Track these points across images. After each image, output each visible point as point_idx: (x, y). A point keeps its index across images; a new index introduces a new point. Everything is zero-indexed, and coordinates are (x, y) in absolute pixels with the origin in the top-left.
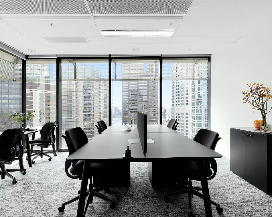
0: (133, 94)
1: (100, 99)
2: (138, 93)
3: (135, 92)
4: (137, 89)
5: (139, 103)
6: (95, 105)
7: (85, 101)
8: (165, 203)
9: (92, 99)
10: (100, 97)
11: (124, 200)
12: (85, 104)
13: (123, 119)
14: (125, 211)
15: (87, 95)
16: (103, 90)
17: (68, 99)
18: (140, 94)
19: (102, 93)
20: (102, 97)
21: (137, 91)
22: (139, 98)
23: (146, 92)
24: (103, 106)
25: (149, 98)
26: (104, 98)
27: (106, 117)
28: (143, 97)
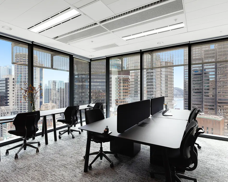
0: (197, 74)
1: (161, 80)
2: (203, 73)
3: (199, 72)
4: (201, 68)
5: (204, 83)
6: (157, 86)
7: (148, 82)
8: (150, 178)
9: (154, 80)
10: (161, 79)
11: (122, 165)
12: (148, 85)
13: (185, 99)
14: (117, 172)
15: (150, 77)
16: (164, 72)
17: (135, 81)
18: (205, 74)
19: (163, 75)
20: (163, 78)
21: (202, 70)
22: (204, 78)
23: (213, 71)
24: (164, 86)
25: (218, 78)
26: (165, 79)
27: (167, 97)
28: (210, 76)
